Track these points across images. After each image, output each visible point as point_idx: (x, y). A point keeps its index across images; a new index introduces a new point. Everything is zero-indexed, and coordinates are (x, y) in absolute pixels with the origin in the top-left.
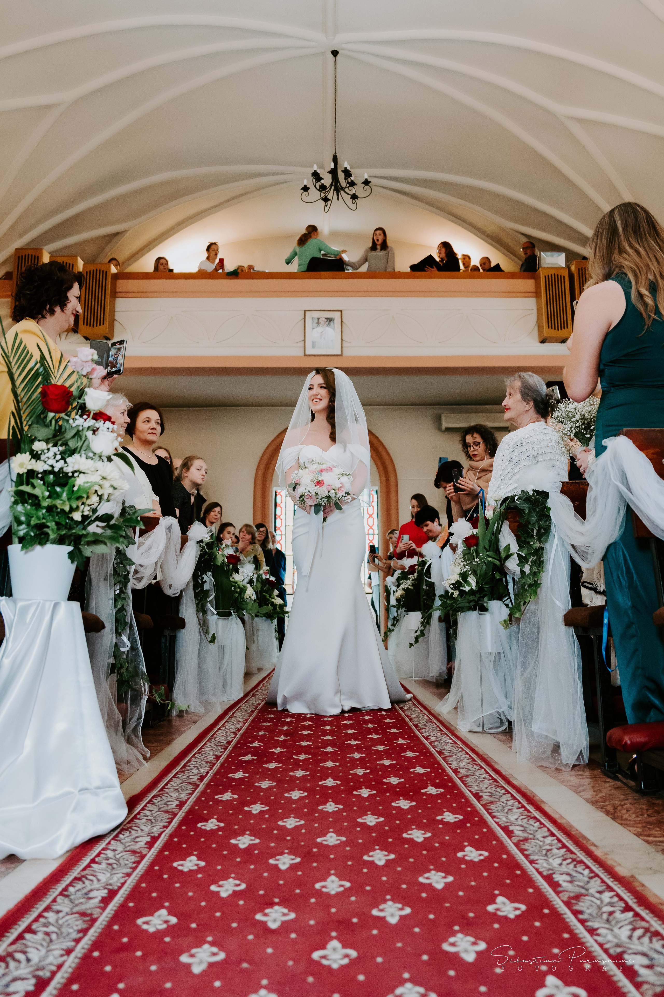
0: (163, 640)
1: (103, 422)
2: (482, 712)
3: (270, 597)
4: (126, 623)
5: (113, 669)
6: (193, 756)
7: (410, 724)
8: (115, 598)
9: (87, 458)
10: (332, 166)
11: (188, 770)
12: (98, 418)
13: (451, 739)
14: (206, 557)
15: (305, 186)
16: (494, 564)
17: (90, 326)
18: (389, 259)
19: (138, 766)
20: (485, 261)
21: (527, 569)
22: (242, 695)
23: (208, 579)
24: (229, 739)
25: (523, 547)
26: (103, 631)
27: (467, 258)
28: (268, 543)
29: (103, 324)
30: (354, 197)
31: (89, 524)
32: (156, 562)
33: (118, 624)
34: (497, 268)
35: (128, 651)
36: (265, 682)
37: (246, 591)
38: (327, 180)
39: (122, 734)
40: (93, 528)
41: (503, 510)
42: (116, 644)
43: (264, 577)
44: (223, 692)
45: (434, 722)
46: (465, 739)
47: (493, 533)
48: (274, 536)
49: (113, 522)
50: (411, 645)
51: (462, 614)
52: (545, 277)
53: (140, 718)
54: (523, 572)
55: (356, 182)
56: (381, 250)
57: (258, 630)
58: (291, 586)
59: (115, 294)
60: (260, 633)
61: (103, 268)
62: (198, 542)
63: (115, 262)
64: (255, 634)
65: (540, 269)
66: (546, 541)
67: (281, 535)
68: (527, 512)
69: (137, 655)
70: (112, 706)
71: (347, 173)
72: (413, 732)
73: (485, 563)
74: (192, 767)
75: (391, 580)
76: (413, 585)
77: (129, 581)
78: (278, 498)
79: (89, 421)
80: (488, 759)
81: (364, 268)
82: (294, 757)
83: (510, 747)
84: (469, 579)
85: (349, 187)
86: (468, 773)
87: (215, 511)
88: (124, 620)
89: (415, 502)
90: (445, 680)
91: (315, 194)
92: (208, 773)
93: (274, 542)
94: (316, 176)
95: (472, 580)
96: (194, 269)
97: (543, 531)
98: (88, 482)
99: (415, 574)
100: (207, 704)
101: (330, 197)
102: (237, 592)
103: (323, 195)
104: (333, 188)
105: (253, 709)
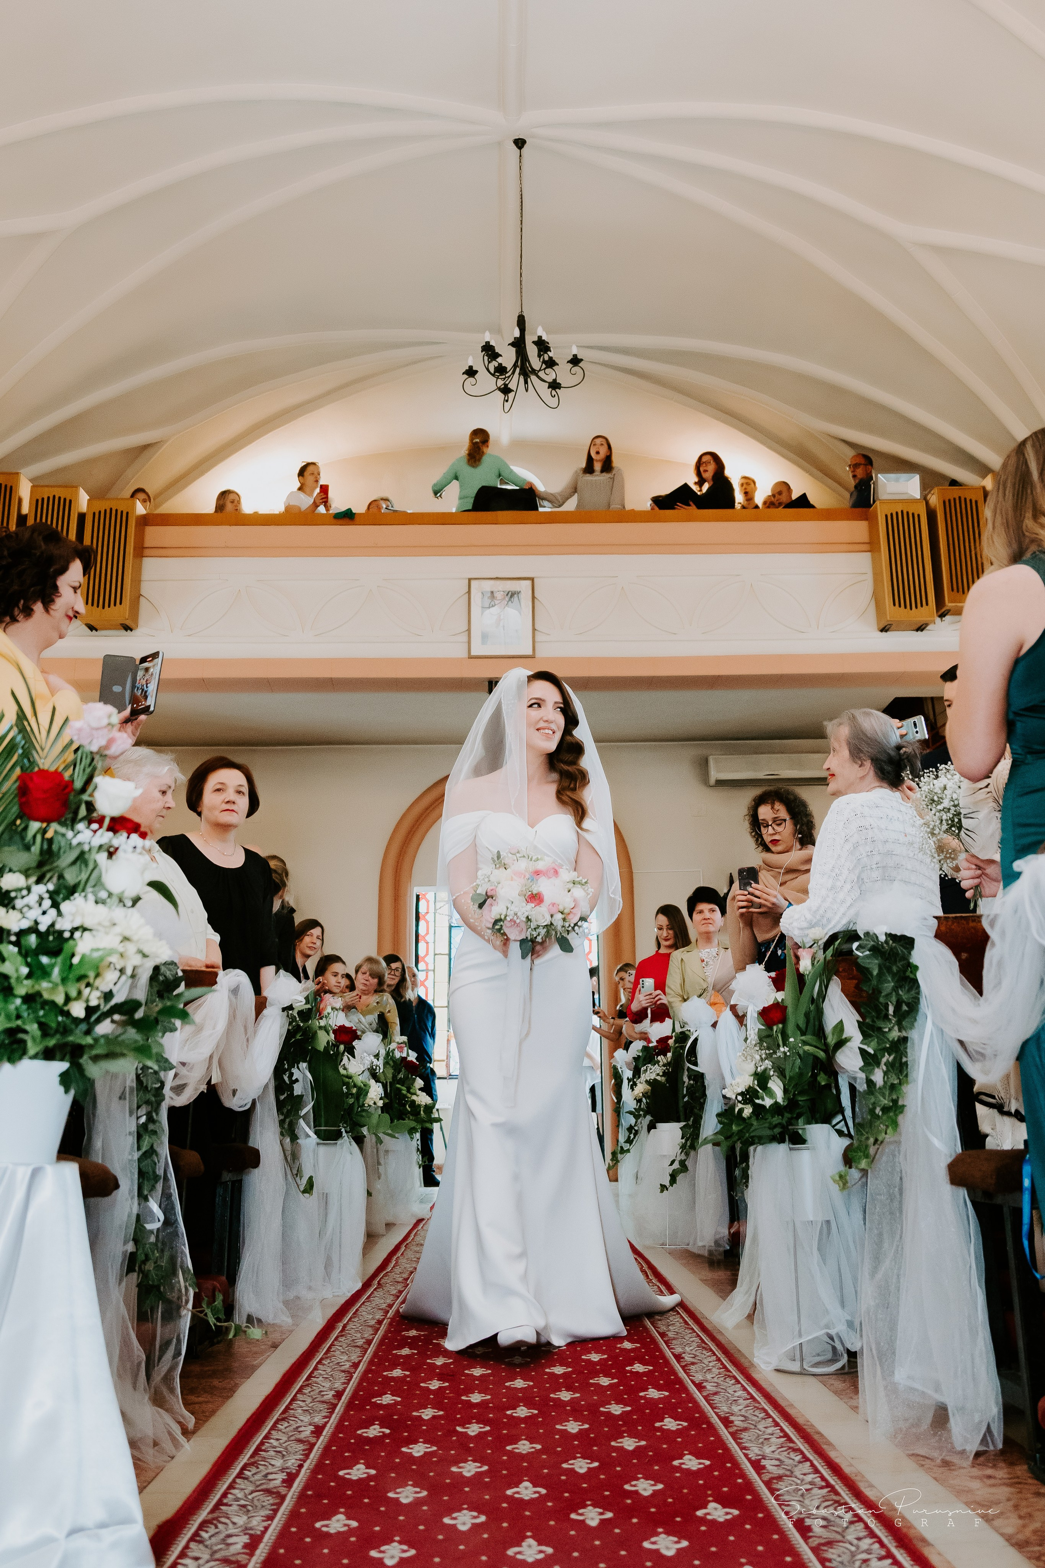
0: (220, 1191)
1: (125, 834)
2: (800, 1335)
3: (408, 1091)
4: (156, 1178)
5: (132, 1263)
6: (274, 1427)
7: (668, 1354)
8: (138, 1133)
9: (97, 902)
10: (517, 333)
11: (264, 1459)
12: (117, 827)
13: (745, 1389)
14: (298, 1037)
15: (471, 367)
16: (816, 1058)
17: (98, 606)
18: (615, 487)
19: (173, 1449)
20: (783, 487)
21: (878, 1077)
22: (359, 1286)
23: (302, 1074)
24: (338, 1386)
25: (870, 1036)
26: (115, 1192)
27: (749, 484)
28: (406, 988)
29: (121, 603)
30: (554, 385)
31: (98, 1021)
32: (211, 1057)
33: (143, 1179)
34: (803, 502)
35: (158, 1229)
36: (399, 1254)
37: (367, 1092)
38: (508, 358)
39: (145, 1390)
40: (105, 1028)
41: (829, 957)
42: (138, 1216)
43: (398, 1055)
44: (324, 1281)
45: (711, 1350)
46: (769, 1389)
47: (813, 1001)
48: (414, 975)
49: (139, 1014)
50: (663, 1188)
51: (760, 1148)
52: (886, 516)
53: (178, 1353)
54: (870, 1083)
55: (557, 361)
56: (602, 471)
57: (387, 1152)
58: (444, 1063)
59: (141, 551)
60: (391, 1156)
61: (122, 507)
62: (284, 1009)
63: (142, 496)
64: (382, 1161)
65: (877, 503)
66: (912, 1026)
67: (427, 971)
68: (875, 973)
69: (176, 1234)
70: (128, 1334)
71: (542, 346)
72: (673, 1372)
73: (799, 1055)
74: (272, 1453)
75: (622, 1058)
76: (664, 1074)
77: (164, 1100)
78: (422, 903)
79: (102, 835)
80: (816, 1437)
81: (571, 505)
82: (459, 1429)
83: (855, 1408)
84: (771, 1084)
85: (545, 369)
86: (781, 1472)
87: (312, 935)
88: (154, 1172)
89: (663, 920)
90: (726, 1252)
91: (486, 381)
92: (301, 1466)
93: (414, 984)
94: (489, 351)
95: (776, 1086)
96: (277, 508)
97: (905, 1008)
98: (98, 950)
99: (669, 1055)
100: (293, 1306)
101: (512, 385)
102: (352, 1094)
103: (500, 383)
104: (518, 370)
105: (379, 1316)
